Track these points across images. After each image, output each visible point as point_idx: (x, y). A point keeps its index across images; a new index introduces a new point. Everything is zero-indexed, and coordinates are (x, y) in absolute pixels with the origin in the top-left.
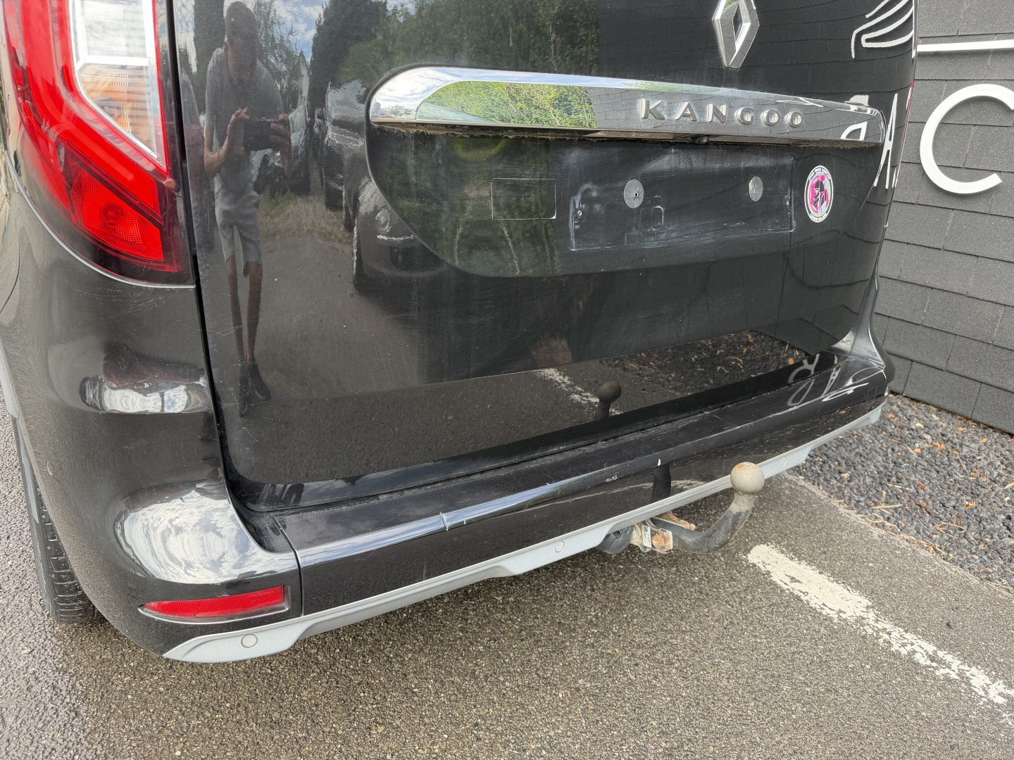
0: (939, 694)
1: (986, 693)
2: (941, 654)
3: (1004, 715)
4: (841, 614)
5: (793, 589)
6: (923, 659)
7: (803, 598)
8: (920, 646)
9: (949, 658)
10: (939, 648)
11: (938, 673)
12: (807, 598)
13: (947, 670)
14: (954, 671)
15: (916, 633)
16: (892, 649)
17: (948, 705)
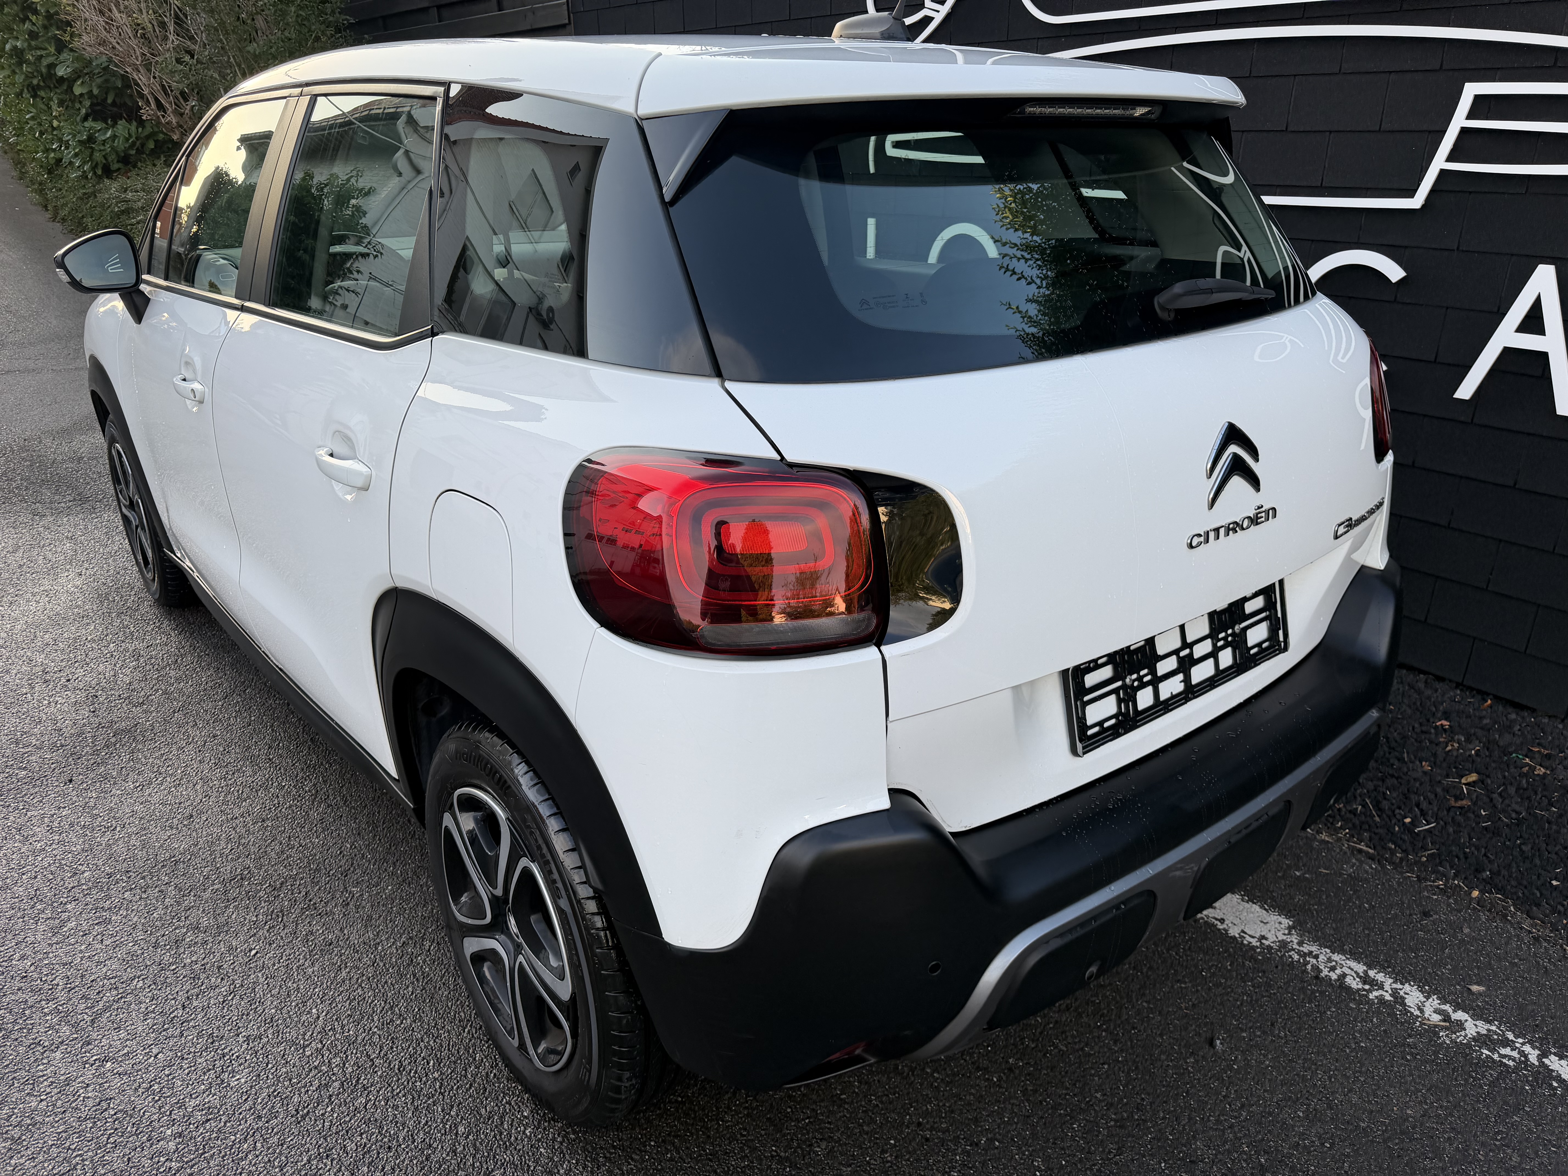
0: (1375, 1020)
1: (1422, 1011)
2: (1372, 973)
3: (1441, 1034)
4: (1264, 941)
5: (1208, 917)
6: (1354, 982)
7: (1220, 926)
8: (1349, 968)
9: (1380, 977)
10: (1370, 967)
11: (1371, 996)
12: (1225, 926)
13: (1381, 992)
14: (1387, 991)
15: (1342, 951)
16: (1323, 975)
17: (1385, 1031)
